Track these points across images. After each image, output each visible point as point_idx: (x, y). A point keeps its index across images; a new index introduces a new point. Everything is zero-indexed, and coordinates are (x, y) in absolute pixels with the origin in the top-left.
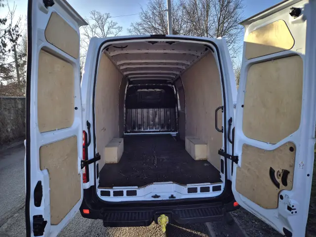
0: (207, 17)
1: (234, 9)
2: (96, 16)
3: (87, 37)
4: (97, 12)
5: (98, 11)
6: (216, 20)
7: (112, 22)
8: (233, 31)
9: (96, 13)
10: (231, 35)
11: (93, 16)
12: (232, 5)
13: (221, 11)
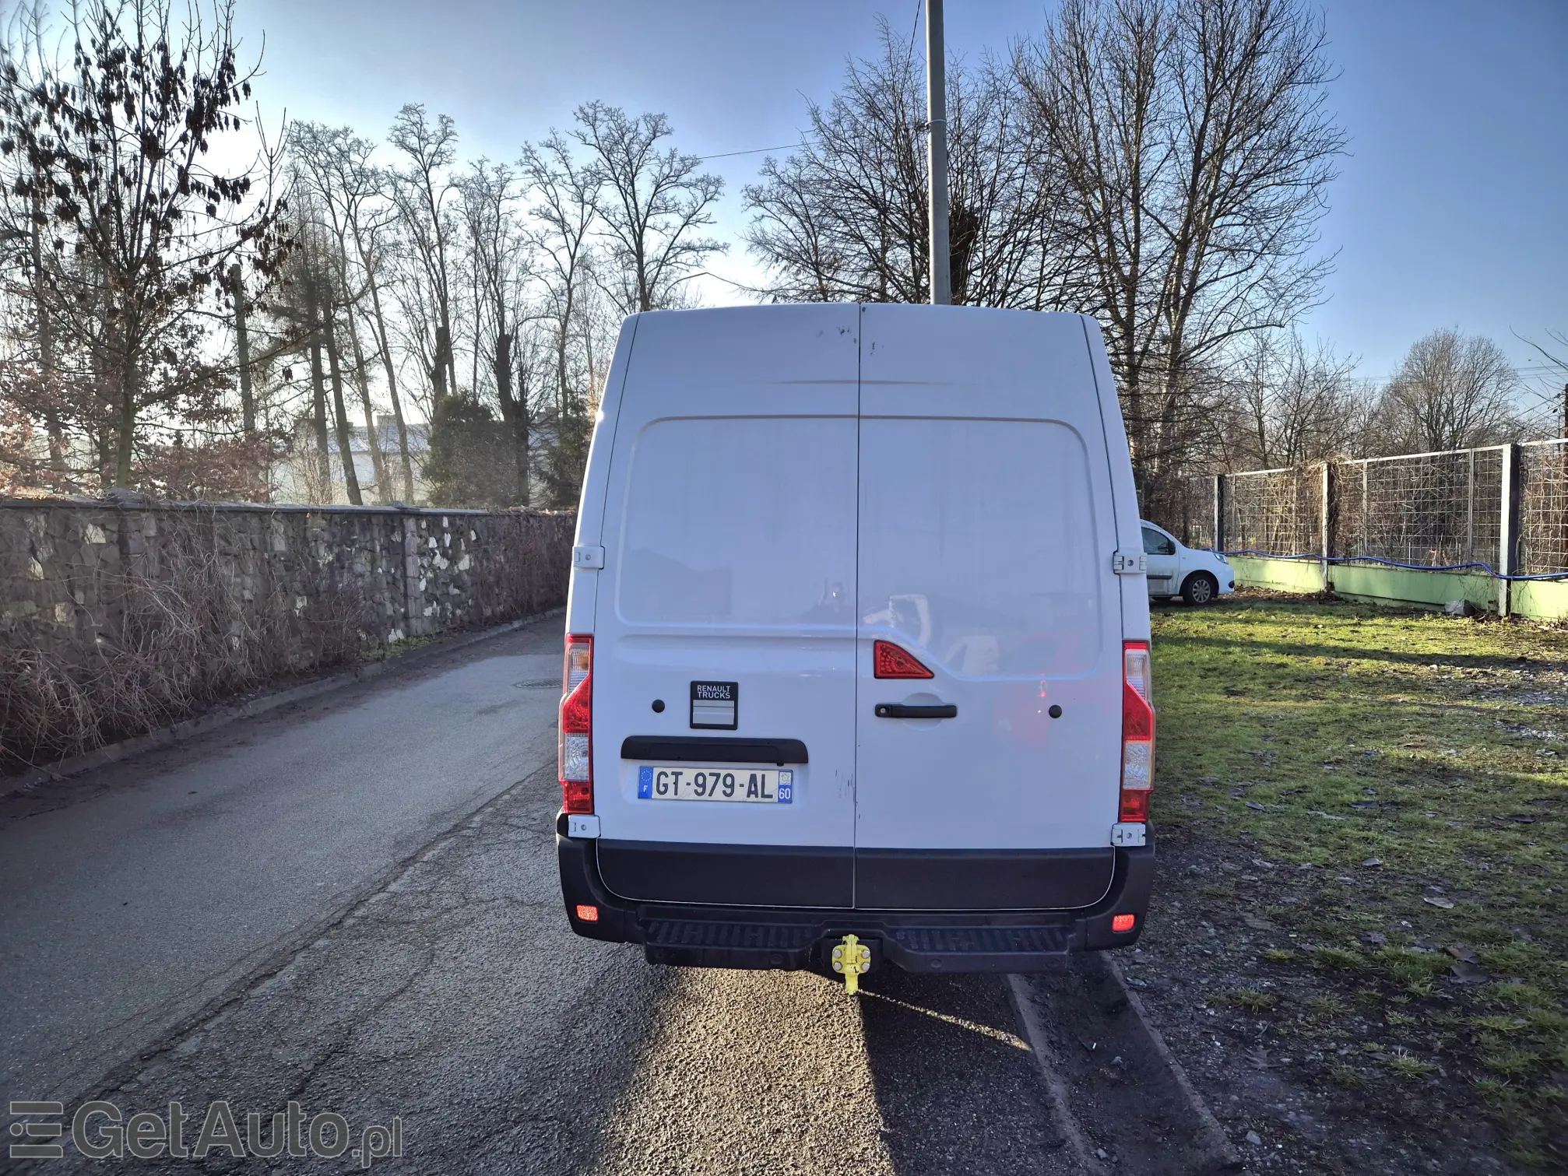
0: (1139, 129)
1: (1279, 87)
2: (602, 131)
3: (554, 227)
4: (608, 111)
5: (614, 106)
6: (1183, 140)
7: (673, 155)
8: (1269, 196)
9: (600, 115)
10: (1257, 217)
11: (587, 130)
12: (1267, 68)
13: (1210, 99)
